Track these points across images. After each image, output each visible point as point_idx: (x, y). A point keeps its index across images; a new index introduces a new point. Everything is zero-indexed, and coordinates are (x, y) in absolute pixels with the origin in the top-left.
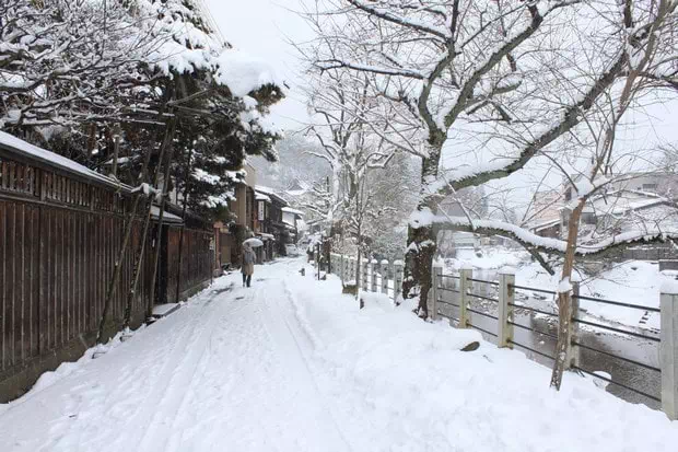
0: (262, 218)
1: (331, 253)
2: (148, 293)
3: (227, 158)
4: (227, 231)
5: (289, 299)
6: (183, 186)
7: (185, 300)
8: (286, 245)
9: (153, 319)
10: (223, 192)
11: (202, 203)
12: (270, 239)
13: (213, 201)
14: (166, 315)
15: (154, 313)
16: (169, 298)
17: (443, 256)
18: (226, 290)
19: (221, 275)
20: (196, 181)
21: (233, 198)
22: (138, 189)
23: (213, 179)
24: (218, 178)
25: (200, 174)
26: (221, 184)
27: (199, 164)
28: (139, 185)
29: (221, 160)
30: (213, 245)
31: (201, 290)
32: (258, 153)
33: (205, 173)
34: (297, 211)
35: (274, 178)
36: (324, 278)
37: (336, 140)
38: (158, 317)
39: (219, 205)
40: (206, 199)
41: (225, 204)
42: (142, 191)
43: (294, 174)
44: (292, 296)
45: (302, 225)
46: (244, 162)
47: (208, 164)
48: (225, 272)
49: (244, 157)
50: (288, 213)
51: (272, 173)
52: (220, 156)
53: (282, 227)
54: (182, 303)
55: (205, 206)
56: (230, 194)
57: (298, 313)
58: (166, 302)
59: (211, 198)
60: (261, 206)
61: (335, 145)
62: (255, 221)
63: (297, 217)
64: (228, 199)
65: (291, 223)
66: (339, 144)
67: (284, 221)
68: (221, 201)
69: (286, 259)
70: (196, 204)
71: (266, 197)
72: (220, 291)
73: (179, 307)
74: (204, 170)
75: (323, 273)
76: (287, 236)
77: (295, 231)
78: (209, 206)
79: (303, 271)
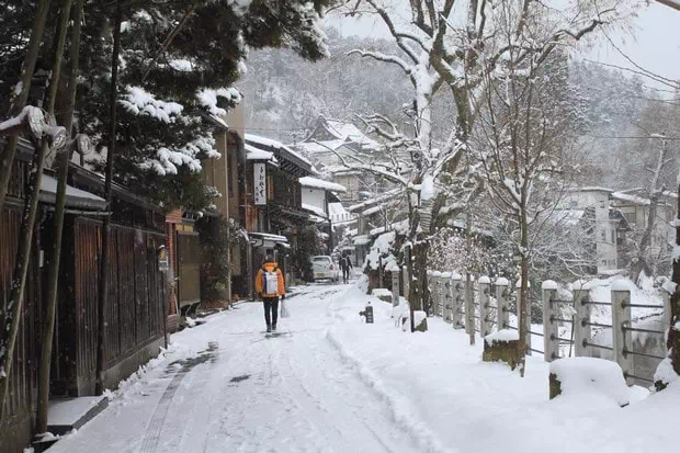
0: (262, 200)
1: (429, 272)
2: (34, 376)
3: (200, 60)
4: (189, 229)
5: (359, 376)
6: (97, 129)
7: (115, 388)
8: (312, 258)
9: (49, 436)
10: (190, 138)
11: (146, 165)
12: (278, 246)
13: (170, 159)
14: (78, 425)
15: (50, 423)
16: (80, 384)
17: (649, 273)
18: (202, 360)
19: (182, 328)
20: (131, 114)
21: (213, 153)
22: (14, 121)
23: (166, 110)
24: (178, 108)
25: (139, 99)
26: (187, 120)
27: (135, 77)
28: (16, 112)
29: (184, 65)
30: (165, 263)
31: (145, 362)
32: (276, 43)
33: (149, 97)
34: (329, 185)
35: (273, 116)
36: (423, 327)
37: (420, 23)
38: (62, 430)
39: (184, 168)
40: (154, 155)
41: (196, 165)
42: (25, 124)
43: (317, 106)
44: (364, 370)
45: (339, 214)
46: (242, 66)
47: (155, 74)
48: (190, 321)
49: (241, 54)
50: (311, 188)
51: (270, 105)
52: (182, 55)
53: (302, 219)
54: (107, 393)
55: (152, 173)
56: (207, 143)
57: (399, 414)
58: (73, 394)
59: (164, 153)
60: (259, 174)
61: (421, 34)
62: (247, 206)
63: (330, 197)
64: (202, 155)
65: (319, 210)
66: (429, 32)
67: (304, 206)
68: (188, 159)
69: (312, 288)
70: (130, 167)
71: (268, 155)
72: (189, 364)
73: (103, 404)
74: (148, 89)
75: (420, 315)
76: (312, 238)
77: (327, 229)
78: (162, 171)
79: (368, 313)
